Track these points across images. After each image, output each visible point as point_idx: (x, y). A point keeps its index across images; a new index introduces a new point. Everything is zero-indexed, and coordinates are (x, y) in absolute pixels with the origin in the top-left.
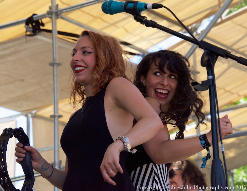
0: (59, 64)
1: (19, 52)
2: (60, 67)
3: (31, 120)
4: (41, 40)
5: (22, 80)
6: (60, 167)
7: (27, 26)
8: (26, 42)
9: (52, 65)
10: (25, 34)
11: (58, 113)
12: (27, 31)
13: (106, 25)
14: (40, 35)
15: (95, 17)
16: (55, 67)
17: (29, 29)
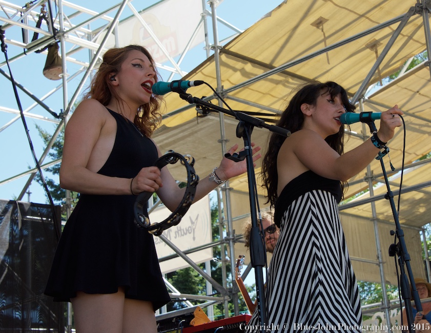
0: (226, 141)
1: (196, 132)
2: (227, 143)
3: (221, 193)
4: (212, 120)
5: (205, 158)
6: (233, 236)
7: (197, 109)
8: (198, 123)
9: (221, 141)
10: (196, 116)
11: (228, 186)
12: (197, 113)
13: (276, 99)
14: (210, 115)
15: (264, 94)
16: (223, 144)
17: (199, 111)
